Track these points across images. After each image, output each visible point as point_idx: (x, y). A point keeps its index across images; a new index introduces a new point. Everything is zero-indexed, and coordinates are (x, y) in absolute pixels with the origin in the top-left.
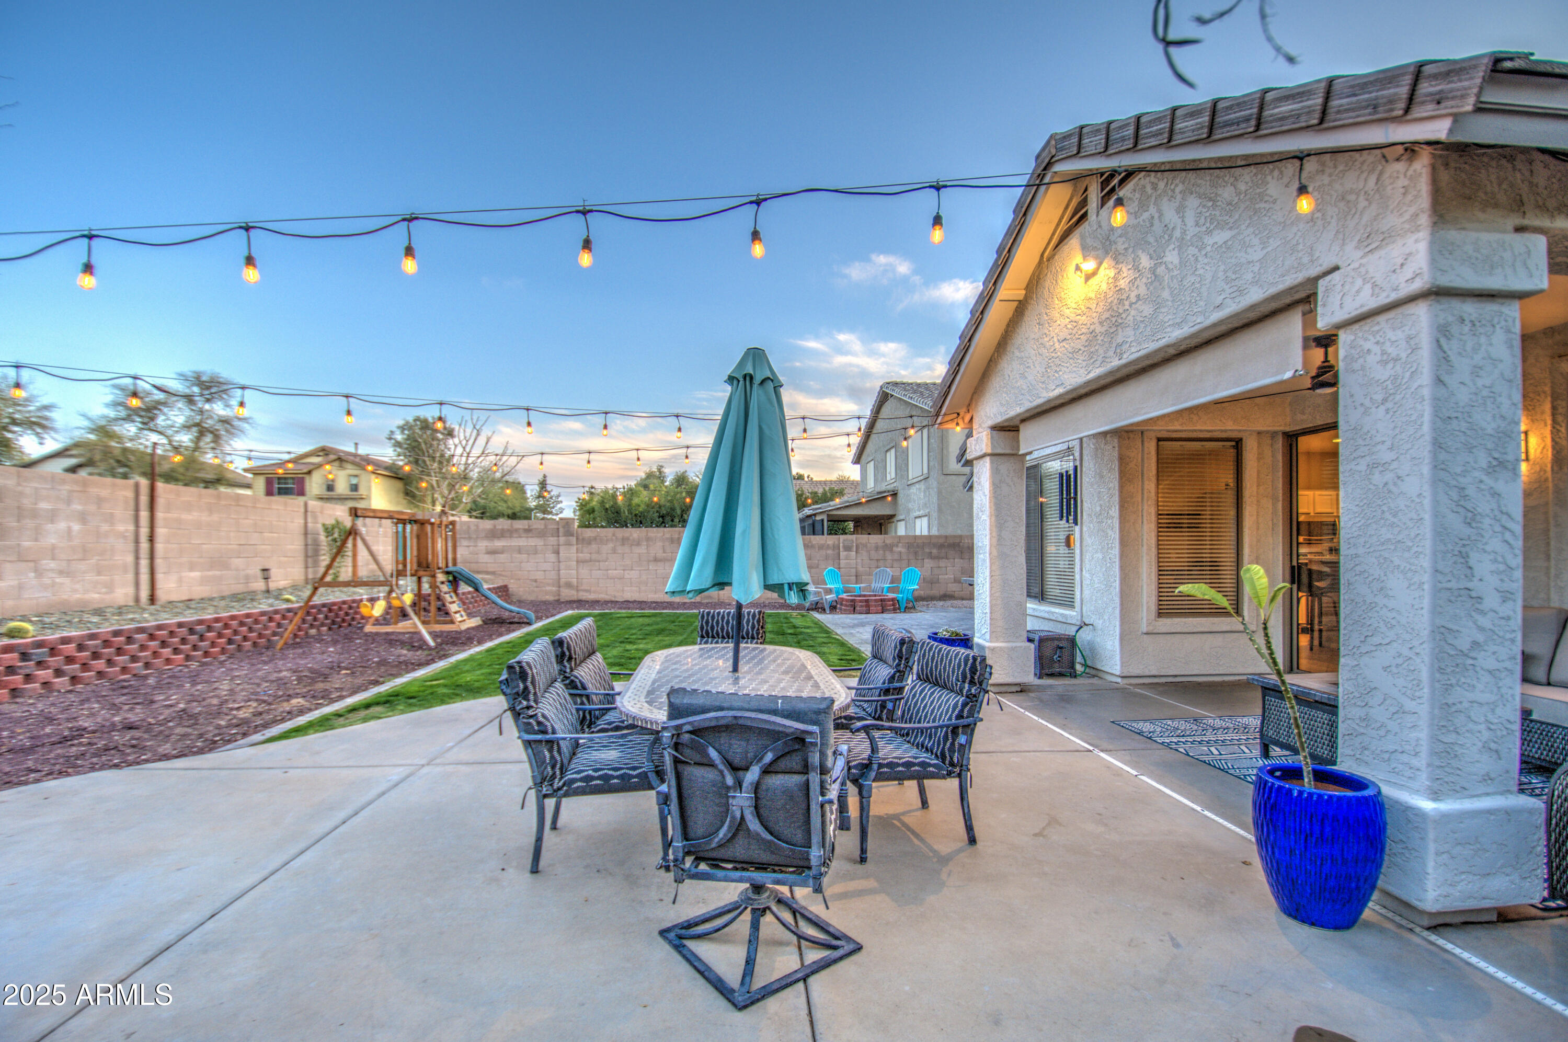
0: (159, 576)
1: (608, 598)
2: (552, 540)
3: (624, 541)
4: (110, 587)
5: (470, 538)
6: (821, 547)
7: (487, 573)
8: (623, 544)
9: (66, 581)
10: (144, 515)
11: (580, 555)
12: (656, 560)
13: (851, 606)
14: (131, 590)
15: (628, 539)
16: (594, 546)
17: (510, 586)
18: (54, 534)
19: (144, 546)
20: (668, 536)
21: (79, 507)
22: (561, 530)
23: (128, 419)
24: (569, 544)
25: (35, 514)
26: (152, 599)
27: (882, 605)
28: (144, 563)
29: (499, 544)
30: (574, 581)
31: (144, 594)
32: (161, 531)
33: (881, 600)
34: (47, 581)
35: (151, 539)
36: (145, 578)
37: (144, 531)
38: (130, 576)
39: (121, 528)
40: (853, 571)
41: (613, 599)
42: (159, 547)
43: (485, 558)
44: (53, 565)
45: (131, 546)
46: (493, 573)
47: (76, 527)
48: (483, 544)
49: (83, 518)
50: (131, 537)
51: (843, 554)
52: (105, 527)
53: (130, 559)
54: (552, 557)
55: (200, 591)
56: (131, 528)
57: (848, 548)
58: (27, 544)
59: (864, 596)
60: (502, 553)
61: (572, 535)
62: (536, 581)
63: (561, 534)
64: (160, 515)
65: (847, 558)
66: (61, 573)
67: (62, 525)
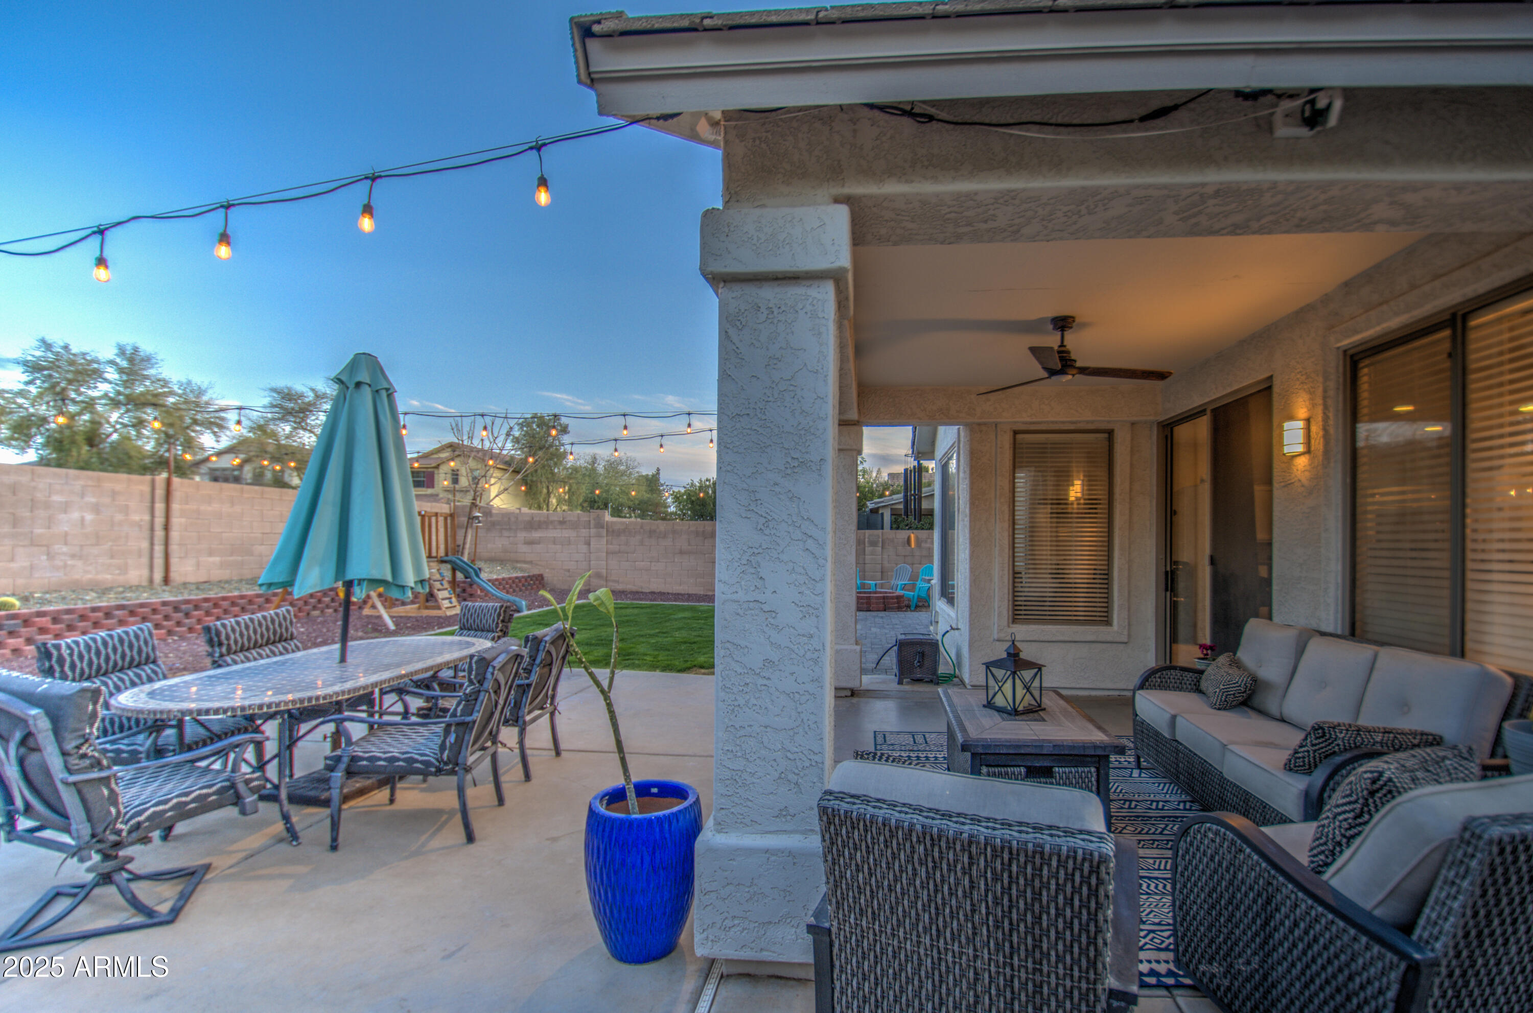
0: (174, 561)
1: (634, 589)
2: (584, 532)
3: (651, 533)
4: (124, 569)
5: (510, 529)
7: (525, 562)
8: (650, 537)
9: (79, 563)
10: (160, 506)
11: (610, 546)
12: (681, 552)
14: (145, 573)
15: (655, 531)
16: (623, 538)
17: (545, 575)
18: (67, 522)
19: (159, 533)
20: (693, 529)
21: (93, 500)
22: (592, 522)
24: (599, 536)
25: (47, 505)
26: (166, 580)
27: (885, 603)
28: (159, 549)
29: (536, 535)
30: (604, 571)
31: (158, 576)
32: (176, 521)
34: (58, 562)
35: (167, 527)
36: (159, 562)
37: (159, 521)
38: (145, 560)
39: (136, 517)
40: (879, 567)
41: (640, 590)
42: (175, 535)
43: (524, 548)
44: (65, 549)
45: (146, 533)
46: (531, 562)
47: (89, 517)
48: (522, 535)
49: (96, 509)
50: (146, 527)
51: (868, 549)
52: (119, 517)
53: (145, 545)
54: (584, 548)
55: (218, 574)
56: (147, 518)
57: (873, 544)
58: (38, 531)
60: (539, 543)
61: (603, 527)
62: (569, 571)
63: (592, 526)
64: (175, 507)
65: (873, 553)
66: (73, 556)
67: (75, 515)
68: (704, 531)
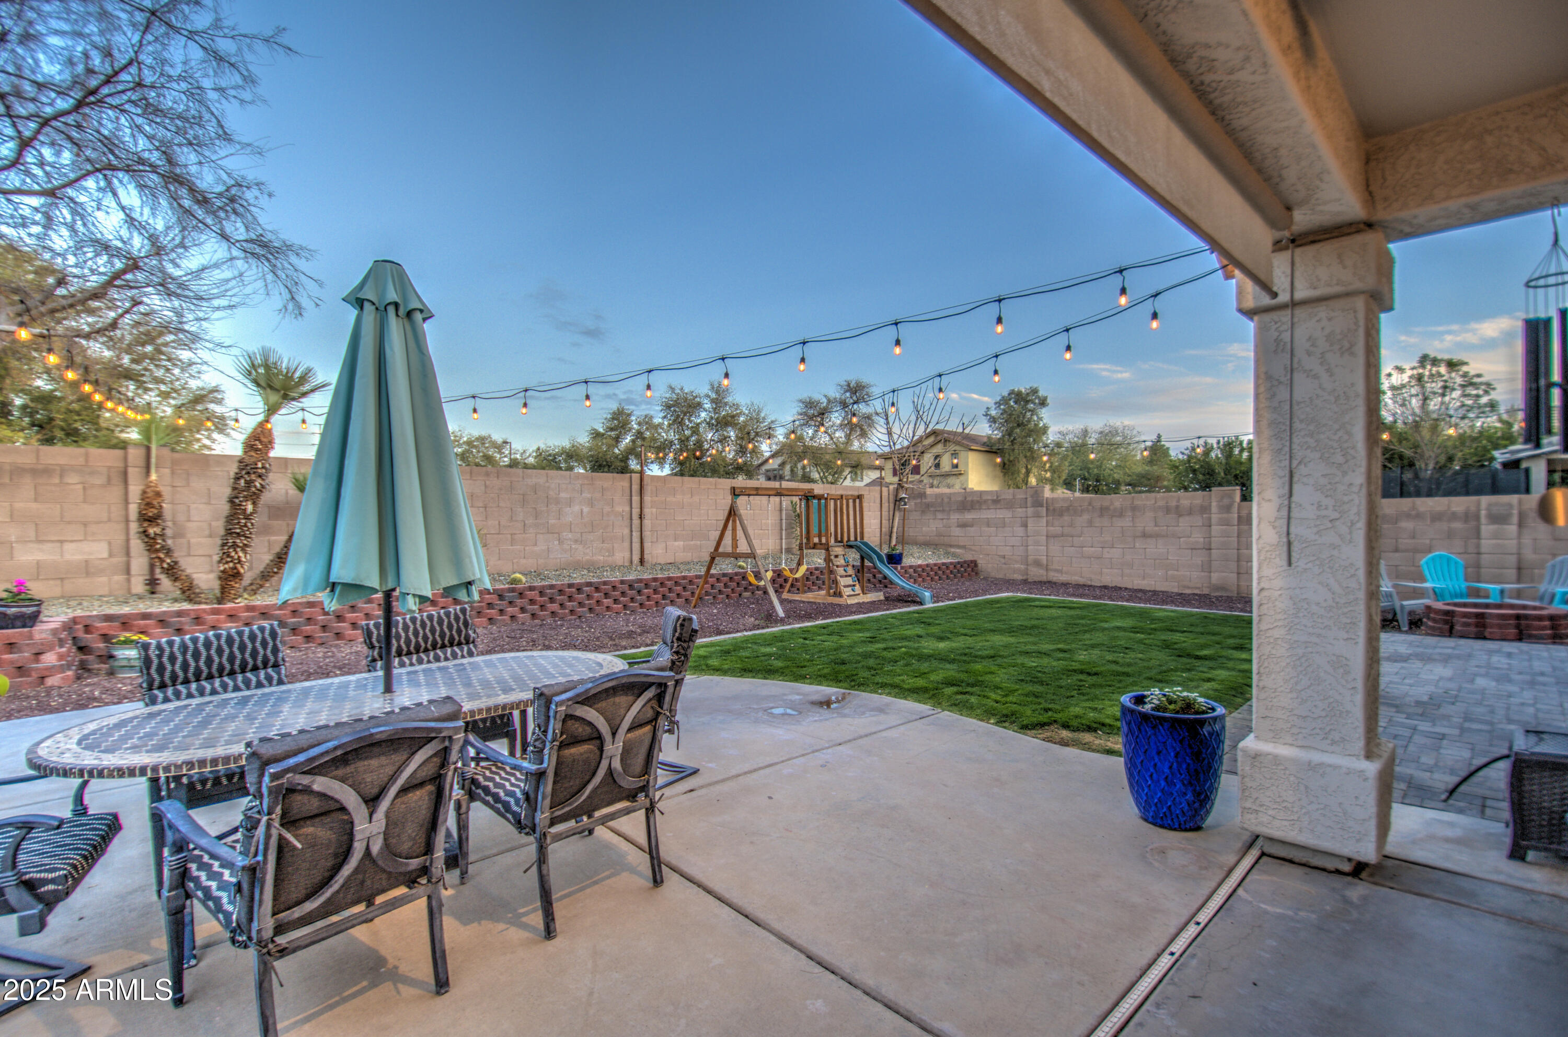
0: (647, 545)
1: (1081, 581)
2: (1020, 512)
3: (1103, 511)
4: (611, 552)
5: (943, 511)
6: (1437, 517)
7: (959, 547)
8: (1101, 516)
9: (580, 547)
10: (636, 499)
11: (1051, 528)
12: (1145, 535)
13: (1446, 622)
14: (627, 555)
15: (1107, 508)
16: (1066, 518)
17: (980, 562)
18: (571, 513)
19: (636, 522)
20: (1161, 503)
21: (589, 496)
22: (1029, 500)
23: (806, 424)
24: (1037, 516)
25: (557, 501)
26: (642, 561)
27: (1518, 627)
28: (636, 535)
29: (969, 516)
30: (1044, 559)
31: (636, 558)
32: (647, 511)
33: (1518, 617)
34: (566, 547)
35: (641, 517)
36: (636, 546)
37: (636, 511)
38: (626, 544)
39: (619, 509)
40: (1513, 560)
41: (1089, 583)
42: (647, 522)
43: (957, 531)
44: (570, 536)
45: (627, 522)
46: (964, 547)
47: (586, 510)
48: (955, 517)
49: (591, 503)
50: (627, 516)
51: (1487, 529)
52: (607, 509)
53: (626, 531)
54: (1020, 531)
55: (682, 556)
56: (627, 509)
57: (1498, 519)
58: (552, 522)
59: (1512, 607)
60: (972, 526)
61: (1042, 506)
62: (1004, 557)
63: (1029, 504)
64: (647, 499)
65: (1496, 536)
66: (576, 541)
67: (576, 508)
68: (1177, 507)
